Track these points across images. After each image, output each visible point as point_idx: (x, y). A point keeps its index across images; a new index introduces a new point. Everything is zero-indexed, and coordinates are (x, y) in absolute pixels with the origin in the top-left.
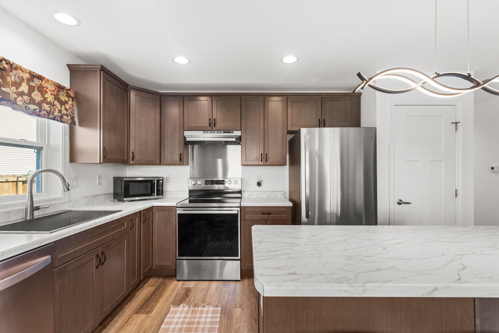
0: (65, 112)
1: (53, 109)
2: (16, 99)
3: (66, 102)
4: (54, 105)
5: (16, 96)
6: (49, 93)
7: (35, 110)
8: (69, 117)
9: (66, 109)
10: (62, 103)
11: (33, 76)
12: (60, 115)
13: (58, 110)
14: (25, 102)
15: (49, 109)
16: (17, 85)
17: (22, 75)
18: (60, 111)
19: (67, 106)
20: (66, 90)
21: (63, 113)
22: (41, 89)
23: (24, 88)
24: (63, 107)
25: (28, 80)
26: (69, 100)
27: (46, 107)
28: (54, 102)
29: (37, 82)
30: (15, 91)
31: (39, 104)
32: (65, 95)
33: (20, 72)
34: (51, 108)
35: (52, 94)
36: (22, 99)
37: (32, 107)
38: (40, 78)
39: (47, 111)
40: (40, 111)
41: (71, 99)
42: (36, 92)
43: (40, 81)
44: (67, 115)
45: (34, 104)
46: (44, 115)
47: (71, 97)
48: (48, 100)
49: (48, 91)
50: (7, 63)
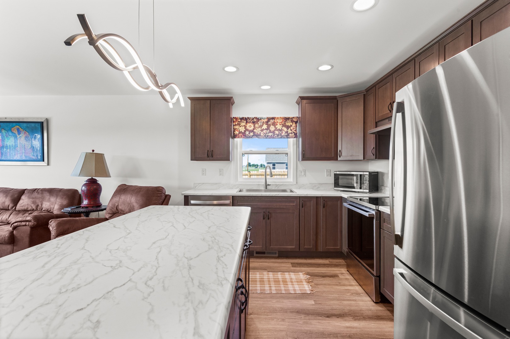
0: (291, 132)
1: (281, 132)
2: (260, 133)
3: (291, 126)
4: (282, 130)
5: (260, 132)
6: (279, 124)
7: (271, 135)
8: (293, 134)
9: (291, 130)
10: (288, 127)
11: (269, 119)
12: (286, 134)
13: (285, 132)
14: (264, 133)
15: (278, 133)
16: (261, 126)
17: (264, 121)
18: (287, 132)
19: (292, 128)
20: (291, 119)
21: (289, 133)
22: (274, 124)
23: (265, 127)
24: (290, 129)
25: (267, 122)
26: (293, 124)
27: (277, 132)
28: (282, 128)
29: (272, 121)
30: (260, 129)
31: (273, 132)
32: (290, 122)
33: (263, 120)
34: (279, 132)
35: (280, 125)
36: (263, 132)
37: (270, 134)
38: (273, 118)
39: (277, 135)
40: (274, 136)
41: (294, 123)
42: (272, 126)
43: (274, 120)
44: (292, 133)
45: (271, 132)
46: (276, 137)
47: (294, 122)
48: (278, 129)
49: (277, 123)
50: (256, 119)
